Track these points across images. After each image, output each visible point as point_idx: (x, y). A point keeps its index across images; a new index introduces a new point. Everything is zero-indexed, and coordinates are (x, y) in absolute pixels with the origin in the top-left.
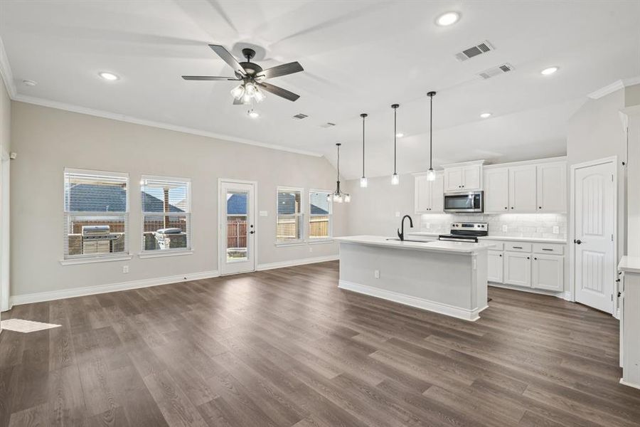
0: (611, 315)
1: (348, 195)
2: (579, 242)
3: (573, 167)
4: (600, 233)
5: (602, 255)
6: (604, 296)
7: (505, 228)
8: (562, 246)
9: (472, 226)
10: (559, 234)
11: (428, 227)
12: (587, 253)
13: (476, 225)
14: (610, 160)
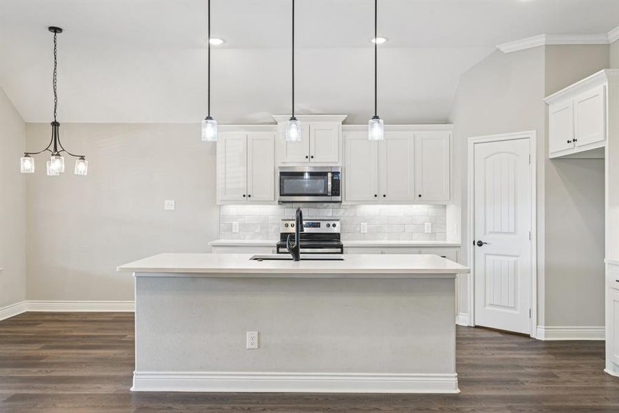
0: (528, 336)
1: (82, 158)
2: (480, 244)
3: (471, 140)
4: (512, 230)
5: (515, 258)
6: (517, 312)
7: (365, 227)
8: (454, 250)
9: (318, 225)
10: (432, 233)
11: (236, 229)
12: (492, 257)
13: (323, 224)
14: (527, 136)
